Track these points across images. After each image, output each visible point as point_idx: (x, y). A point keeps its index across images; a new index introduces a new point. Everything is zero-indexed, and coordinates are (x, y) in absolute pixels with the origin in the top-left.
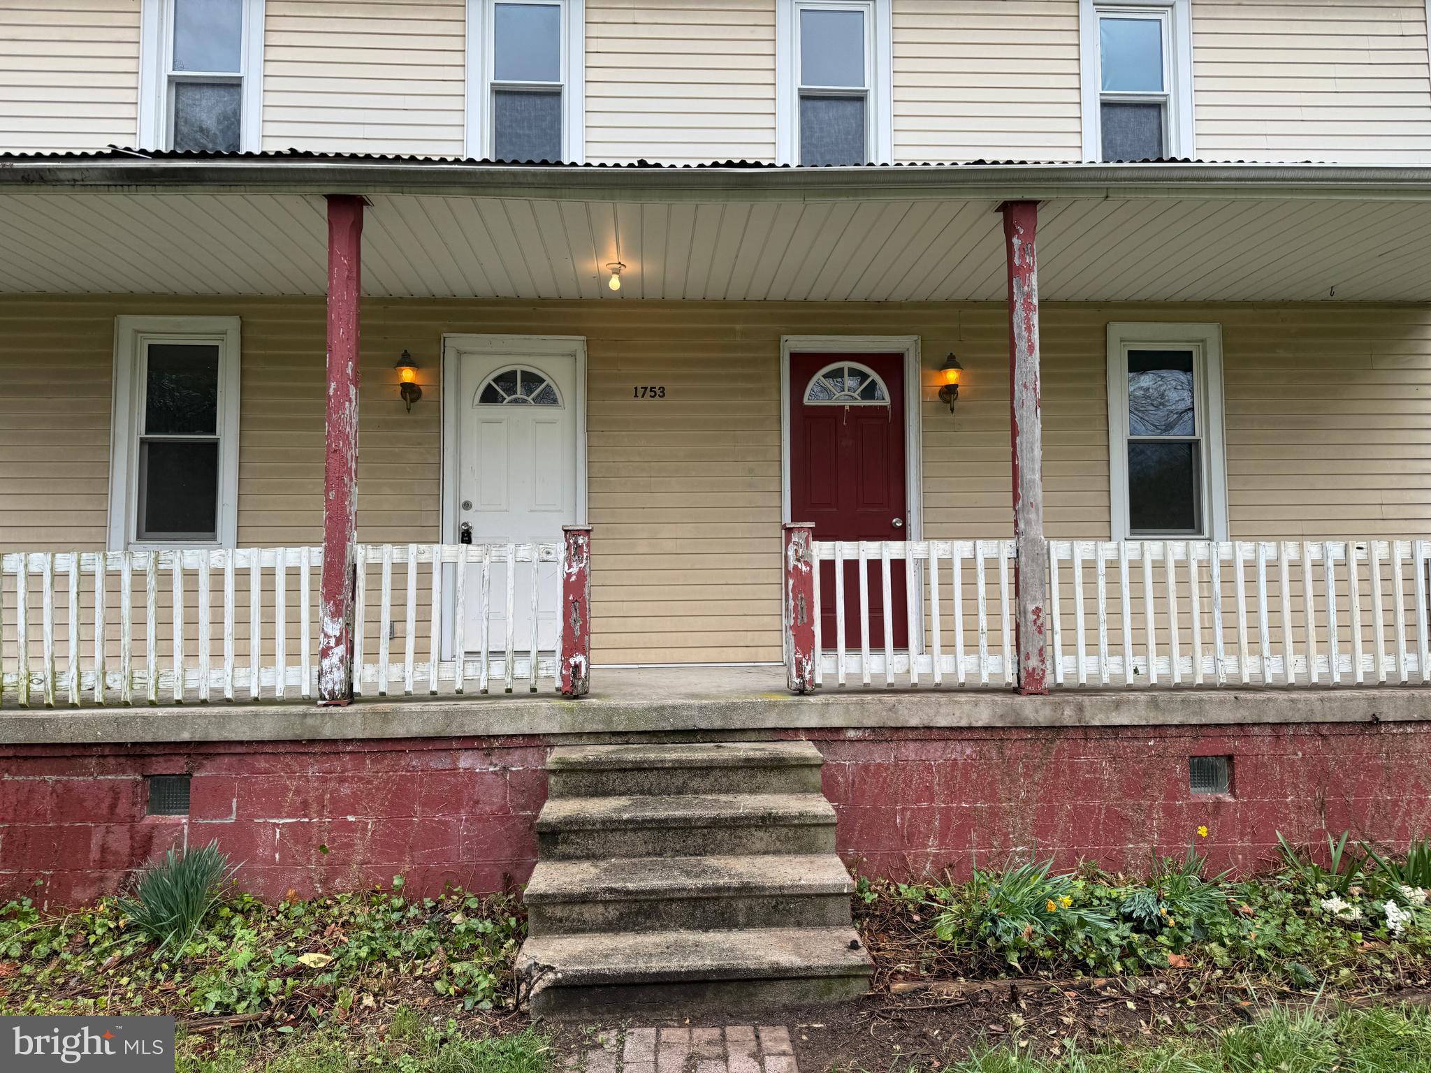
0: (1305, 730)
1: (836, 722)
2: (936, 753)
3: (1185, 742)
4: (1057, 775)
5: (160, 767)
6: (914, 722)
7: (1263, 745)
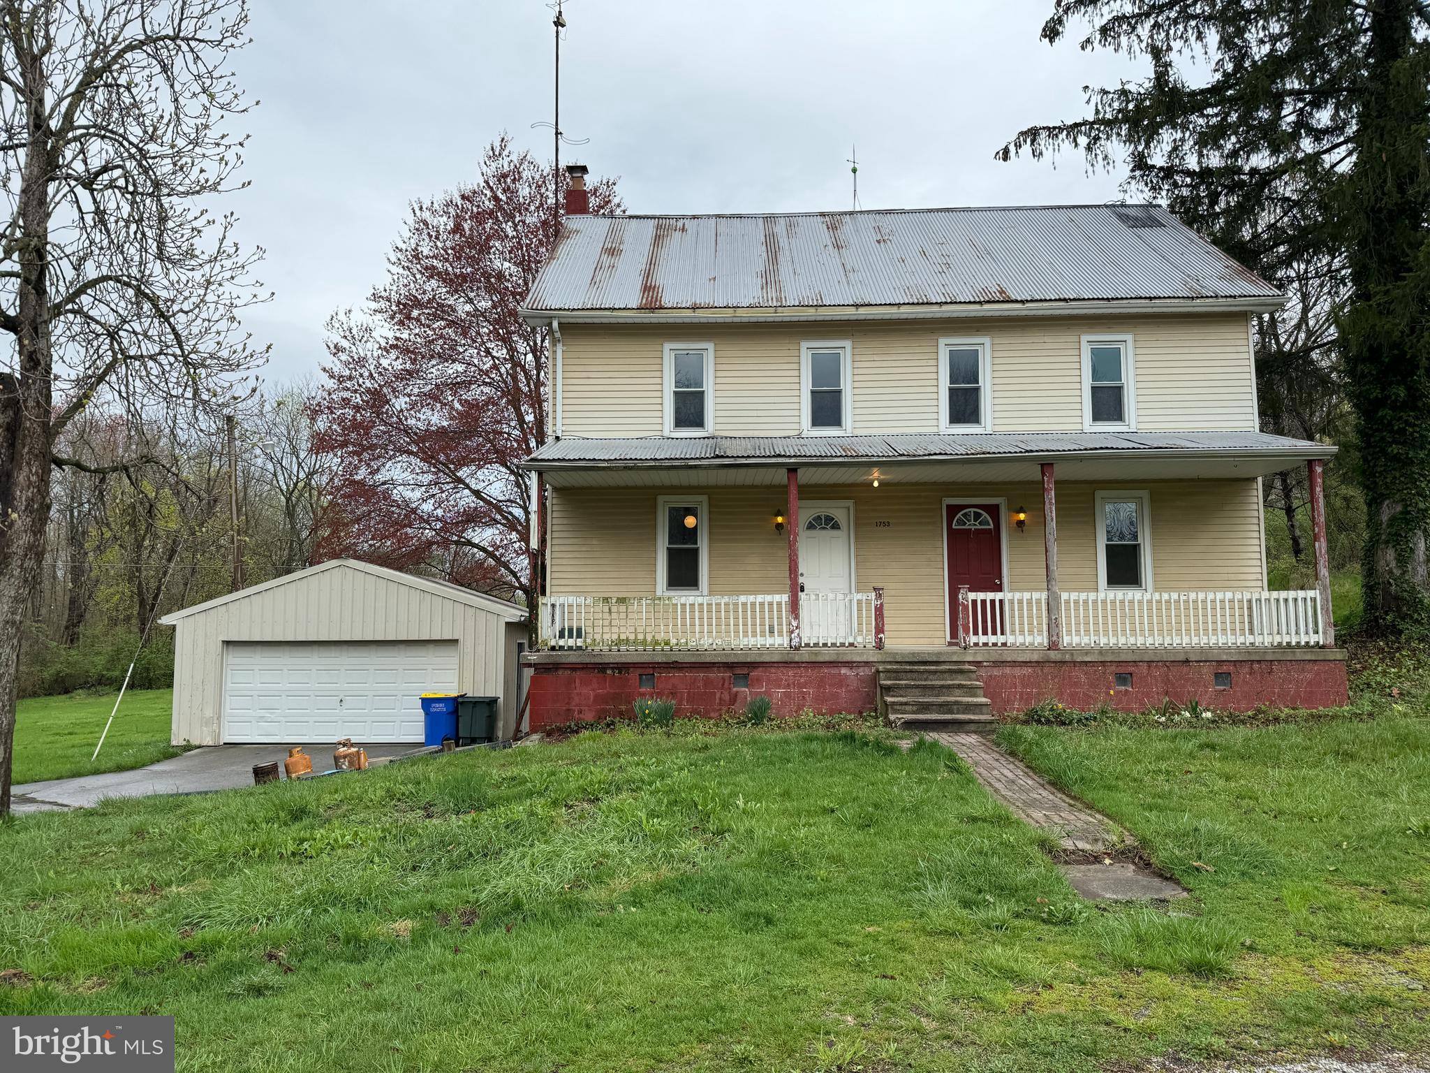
0: (1160, 664)
1: (979, 659)
2: (1018, 671)
3: (1113, 668)
4: (1064, 680)
5: (738, 671)
6: (1009, 659)
7: (1144, 669)
